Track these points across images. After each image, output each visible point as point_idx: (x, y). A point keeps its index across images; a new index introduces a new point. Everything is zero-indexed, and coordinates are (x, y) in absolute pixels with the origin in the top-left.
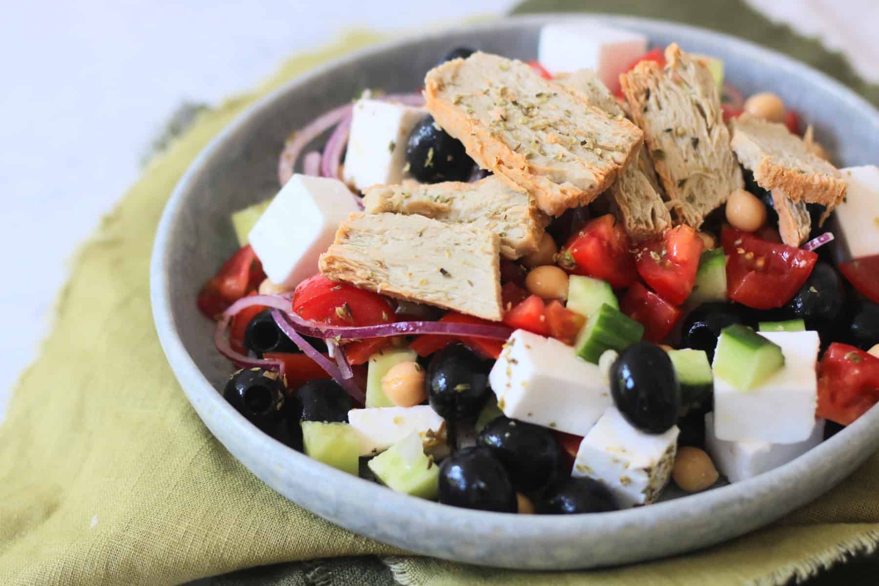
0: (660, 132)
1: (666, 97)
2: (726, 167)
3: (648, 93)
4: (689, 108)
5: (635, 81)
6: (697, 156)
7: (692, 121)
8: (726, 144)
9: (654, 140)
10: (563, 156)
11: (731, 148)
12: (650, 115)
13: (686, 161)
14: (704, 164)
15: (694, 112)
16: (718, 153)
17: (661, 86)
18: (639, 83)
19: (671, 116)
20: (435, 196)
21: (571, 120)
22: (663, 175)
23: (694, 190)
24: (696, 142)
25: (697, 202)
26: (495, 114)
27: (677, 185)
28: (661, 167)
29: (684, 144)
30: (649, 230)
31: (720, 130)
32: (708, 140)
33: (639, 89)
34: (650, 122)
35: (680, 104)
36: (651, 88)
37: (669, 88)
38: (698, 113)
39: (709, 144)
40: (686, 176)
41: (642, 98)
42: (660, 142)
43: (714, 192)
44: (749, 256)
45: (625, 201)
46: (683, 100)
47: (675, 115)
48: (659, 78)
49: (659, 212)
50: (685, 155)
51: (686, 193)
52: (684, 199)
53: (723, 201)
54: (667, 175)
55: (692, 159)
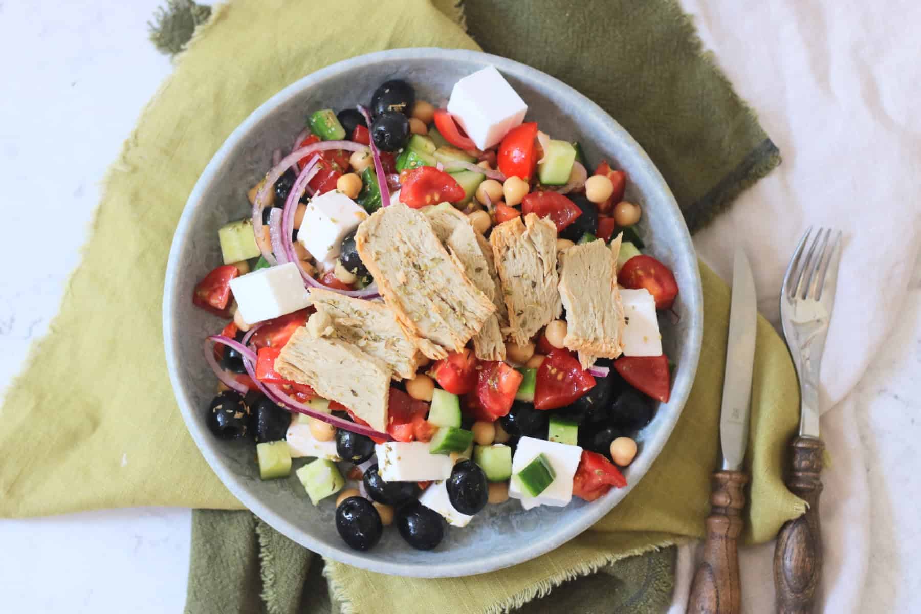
0: (511, 276)
1: (520, 252)
2: (552, 300)
3: (508, 248)
4: (534, 261)
5: (500, 239)
6: (533, 293)
7: (534, 270)
8: (555, 288)
9: (507, 281)
10: (440, 323)
11: (557, 290)
12: (506, 264)
13: (526, 296)
14: (537, 298)
15: (537, 265)
16: (548, 294)
17: (518, 243)
18: (504, 241)
19: (520, 265)
20: (356, 309)
21: (450, 287)
22: (508, 305)
23: (527, 317)
24: (534, 284)
25: (527, 327)
26: (400, 277)
27: (516, 314)
28: (508, 300)
29: (527, 283)
30: (491, 360)
31: (552, 279)
32: (543, 285)
33: (502, 245)
34: (505, 268)
35: (528, 258)
36: (511, 246)
37: (522, 246)
38: (539, 264)
39: (542, 288)
40: (523, 308)
41: (503, 251)
42: (511, 283)
43: (540, 319)
44: (554, 371)
45: (478, 338)
46: (531, 255)
47: (524, 265)
48: (517, 238)
49: (498, 350)
50: (525, 292)
51: (520, 321)
52: (519, 325)
53: (545, 325)
54: (511, 305)
55: (530, 295)
